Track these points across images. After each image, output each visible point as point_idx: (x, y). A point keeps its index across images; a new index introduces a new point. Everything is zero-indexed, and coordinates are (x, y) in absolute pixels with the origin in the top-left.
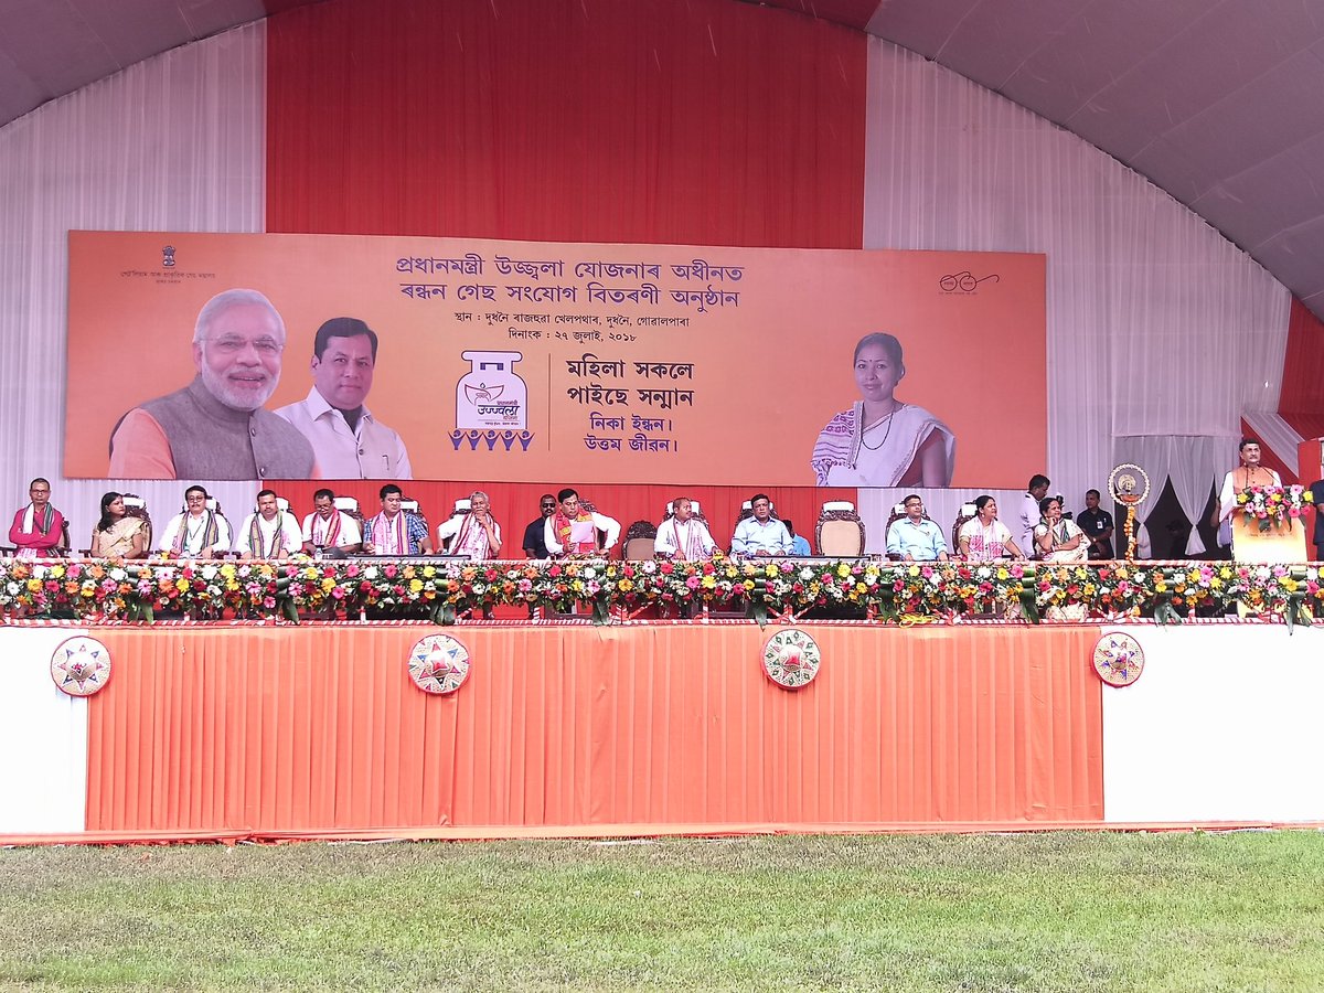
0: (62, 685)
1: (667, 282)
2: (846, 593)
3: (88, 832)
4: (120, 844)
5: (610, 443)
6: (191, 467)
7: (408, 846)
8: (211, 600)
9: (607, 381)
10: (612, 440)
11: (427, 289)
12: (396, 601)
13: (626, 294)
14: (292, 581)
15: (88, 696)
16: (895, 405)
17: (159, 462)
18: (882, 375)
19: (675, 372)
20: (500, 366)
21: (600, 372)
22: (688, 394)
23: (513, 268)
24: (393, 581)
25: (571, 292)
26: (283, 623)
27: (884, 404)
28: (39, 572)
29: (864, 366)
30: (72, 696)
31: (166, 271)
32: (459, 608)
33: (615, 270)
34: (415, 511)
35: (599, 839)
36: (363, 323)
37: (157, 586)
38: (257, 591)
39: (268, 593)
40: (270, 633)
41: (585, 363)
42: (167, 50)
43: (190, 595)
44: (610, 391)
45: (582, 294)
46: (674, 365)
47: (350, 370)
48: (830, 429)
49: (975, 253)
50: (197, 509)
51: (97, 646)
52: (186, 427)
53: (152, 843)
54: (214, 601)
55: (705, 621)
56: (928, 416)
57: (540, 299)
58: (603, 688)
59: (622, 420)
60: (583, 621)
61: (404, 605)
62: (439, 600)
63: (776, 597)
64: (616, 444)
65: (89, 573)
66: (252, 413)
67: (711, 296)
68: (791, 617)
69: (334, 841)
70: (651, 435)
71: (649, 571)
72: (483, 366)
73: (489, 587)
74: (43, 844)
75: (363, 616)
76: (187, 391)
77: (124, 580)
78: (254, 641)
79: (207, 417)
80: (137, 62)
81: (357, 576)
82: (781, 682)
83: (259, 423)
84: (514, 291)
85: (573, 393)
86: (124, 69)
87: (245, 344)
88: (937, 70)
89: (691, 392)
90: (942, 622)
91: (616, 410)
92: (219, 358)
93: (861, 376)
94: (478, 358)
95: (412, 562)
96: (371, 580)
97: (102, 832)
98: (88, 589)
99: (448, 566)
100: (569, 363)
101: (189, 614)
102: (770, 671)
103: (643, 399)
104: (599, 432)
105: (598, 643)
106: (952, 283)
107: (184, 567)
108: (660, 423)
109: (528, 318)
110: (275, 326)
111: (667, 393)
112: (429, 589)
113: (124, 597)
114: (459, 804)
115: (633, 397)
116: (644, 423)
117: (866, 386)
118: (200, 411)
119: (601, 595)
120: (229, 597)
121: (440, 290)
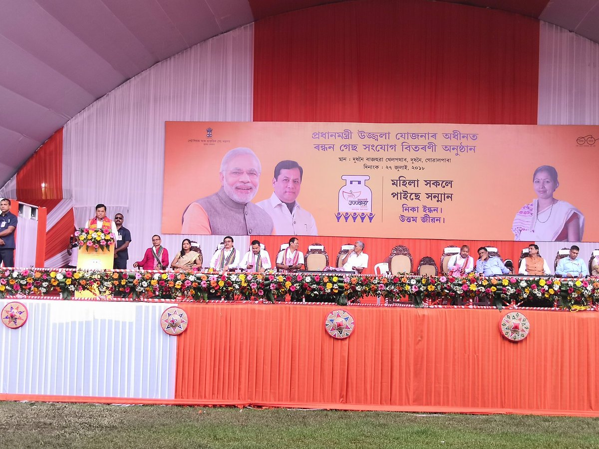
0: (166, 330)
1: (440, 141)
2: (543, 294)
3: (176, 399)
4: (191, 406)
5: (411, 219)
6: (218, 229)
7: (325, 412)
8: (234, 291)
9: (410, 189)
10: (413, 218)
11: (326, 146)
12: (319, 293)
13: (420, 147)
14: (271, 282)
15: (177, 335)
16: (554, 201)
17: (204, 227)
18: (547, 186)
19: (444, 184)
20: (359, 183)
21: (407, 185)
22: (450, 195)
23: (366, 136)
24: (318, 284)
25: (393, 147)
26: (267, 302)
27: (549, 200)
28: (156, 277)
29: (538, 182)
30: (170, 335)
31: (208, 139)
32: (349, 297)
33: (415, 136)
34: (323, 250)
35: (418, 413)
36: (296, 163)
37: (210, 284)
38: (255, 287)
39: (260, 288)
40: (260, 306)
41: (400, 180)
42: (210, 38)
43: (224, 289)
44: (412, 194)
45: (399, 147)
46: (444, 181)
47: (290, 185)
48: (521, 212)
49: (594, 126)
50: (228, 246)
51: (182, 312)
52: (216, 211)
53: (205, 406)
54: (235, 292)
55: (471, 307)
56: (570, 206)
57: (379, 151)
58: (420, 339)
59: (418, 208)
60: (410, 305)
61: (324, 295)
62: (340, 293)
63: (507, 295)
64: (415, 220)
65: (179, 277)
66: (246, 205)
67: (462, 148)
68: (515, 306)
69: (290, 408)
70: (432, 215)
71: (443, 281)
72: (351, 183)
73: (364, 287)
74: (156, 405)
75: (304, 300)
76: (217, 194)
77: (195, 281)
78: (253, 311)
79: (226, 206)
80: (196, 44)
81: (301, 281)
82: (510, 338)
83: (249, 209)
84: (366, 147)
85: (394, 195)
86: (190, 47)
87: (243, 173)
88: (575, 37)
89: (452, 194)
90: (592, 309)
91: (414, 203)
92: (232, 179)
93: (537, 187)
94: (349, 179)
95: (327, 275)
96: (308, 283)
97: (182, 400)
98: (178, 285)
99: (344, 277)
100: (392, 181)
101: (223, 297)
102: (504, 333)
103: (428, 198)
104: (406, 214)
105: (417, 317)
106: (583, 141)
107: (222, 275)
108: (436, 210)
109: (373, 159)
110: (257, 165)
111: (440, 195)
112: (336, 288)
113: (194, 289)
114: (350, 393)
115: (423, 197)
116: (428, 209)
117: (539, 191)
118: (222, 203)
119: (419, 292)
120: (242, 289)
121: (332, 147)
